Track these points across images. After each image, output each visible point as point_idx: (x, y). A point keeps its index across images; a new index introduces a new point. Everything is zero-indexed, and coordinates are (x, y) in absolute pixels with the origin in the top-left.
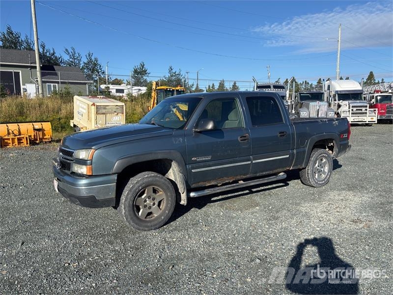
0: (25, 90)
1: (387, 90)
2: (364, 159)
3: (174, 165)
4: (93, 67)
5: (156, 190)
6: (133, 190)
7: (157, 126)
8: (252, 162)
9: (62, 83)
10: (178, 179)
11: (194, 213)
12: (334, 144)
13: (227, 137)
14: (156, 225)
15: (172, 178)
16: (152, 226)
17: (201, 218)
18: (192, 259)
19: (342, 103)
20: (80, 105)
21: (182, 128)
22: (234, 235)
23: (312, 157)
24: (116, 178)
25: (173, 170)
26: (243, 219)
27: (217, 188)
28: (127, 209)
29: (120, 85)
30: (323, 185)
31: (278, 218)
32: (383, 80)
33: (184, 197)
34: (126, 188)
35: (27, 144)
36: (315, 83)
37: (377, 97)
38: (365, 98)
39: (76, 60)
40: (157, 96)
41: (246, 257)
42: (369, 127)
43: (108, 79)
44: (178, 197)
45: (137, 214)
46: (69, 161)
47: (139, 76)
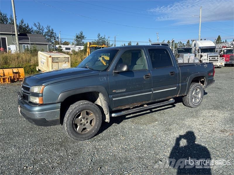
0: (10, 49)
1: (230, 46)
2: (220, 89)
3: (101, 96)
4: (51, 34)
5: (88, 113)
6: (72, 114)
7: (89, 69)
8: (153, 92)
9: (31, 44)
10: (103, 105)
11: (115, 127)
12: (204, 80)
13: (136, 76)
14: (89, 136)
15: (99, 104)
16: (86, 137)
17: (119, 131)
18: (114, 162)
19: (203, 54)
20: (42, 57)
21: (106, 70)
22: (142, 142)
23: (191, 88)
24: (60, 106)
25: (100, 99)
26: (148, 130)
27: (130, 110)
28: (68, 126)
29: (68, 45)
30: (197, 106)
31: (170, 130)
32: (226, 40)
33: (107, 117)
34: (67, 112)
35: (9, 82)
36: (185, 43)
37: (224, 50)
38: (217, 51)
39: (41, 30)
40: (90, 51)
41: (152, 159)
42: (220, 69)
43: (61, 42)
44: (104, 117)
45: (75, 129)
46: (27, 94)
47: (79, 39)
